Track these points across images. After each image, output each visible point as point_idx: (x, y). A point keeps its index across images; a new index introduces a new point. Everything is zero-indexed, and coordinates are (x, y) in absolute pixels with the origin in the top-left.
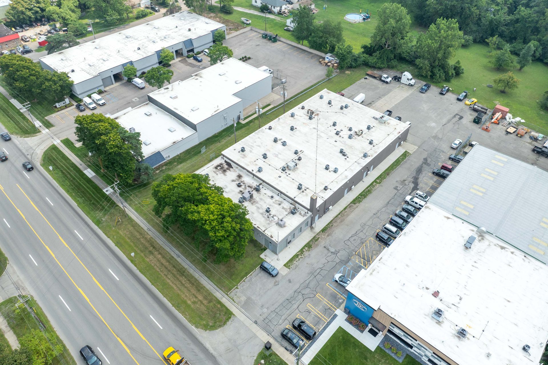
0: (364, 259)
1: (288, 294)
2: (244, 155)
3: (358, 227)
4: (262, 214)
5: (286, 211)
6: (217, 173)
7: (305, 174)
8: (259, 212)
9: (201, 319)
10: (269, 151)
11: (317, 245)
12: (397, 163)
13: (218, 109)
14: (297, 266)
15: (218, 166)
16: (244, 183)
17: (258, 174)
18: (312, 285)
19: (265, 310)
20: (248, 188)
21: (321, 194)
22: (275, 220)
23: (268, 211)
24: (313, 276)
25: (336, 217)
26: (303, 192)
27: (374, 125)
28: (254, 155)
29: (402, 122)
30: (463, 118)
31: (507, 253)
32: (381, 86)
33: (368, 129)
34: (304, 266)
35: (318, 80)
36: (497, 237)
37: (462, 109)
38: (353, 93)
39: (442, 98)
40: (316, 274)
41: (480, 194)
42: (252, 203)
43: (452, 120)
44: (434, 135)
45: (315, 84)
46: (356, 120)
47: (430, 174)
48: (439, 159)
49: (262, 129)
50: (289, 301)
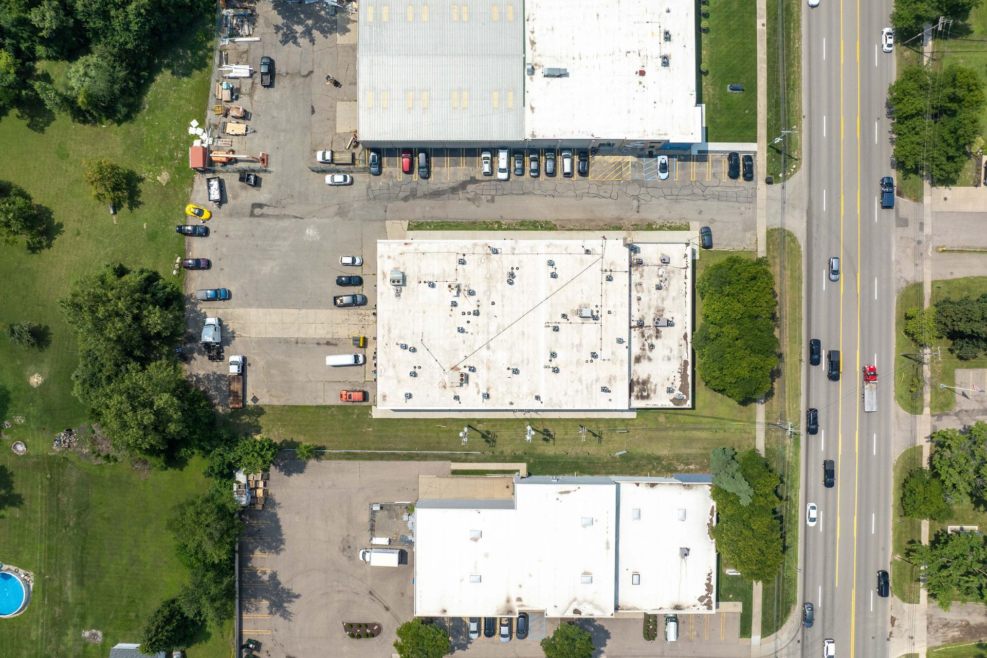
0: (621, 169)
1: (713, 204)
2: (610, 381)
3: (586, 200)
4: (667, 289)
5: (643, 270)
6: (653, 388)
7: (582, 290)
8: (667, 294)
9: (792, 250)
10: (578, 362)
11: (641, 220)
12: (443, 225)
13: (559, 496)
14: (680, 219)
15: (643, 398)
16: (644, 345)
17: (626, 339)
18: (688, 192)
20: (646, 336)
21: (599, 250)
22: (664, 270)
23: (659, 288)
24: (679, 197)
25: (590, 230)
26: (611, 271)
27: (417, 284)
28: (600, 371)
29: (379, 254)
30: (257, 201)
31: (536, 37)
32: (261, 363)
33: (432, 285)
34: (675, 213)
35: (324, 463)
36: (524, 53)
37: (231, 215)
38: (320, 386)
39: (220, 259)
40: (674, 197)
41: (465, 95)
42: (663, 311)
43: (276, 214)
44: (337, 218)
45: (340, 459)
46: (424, 312)
47: (432, 179)
48: (391, 184)
49: (545, 406)
50: (718, 198)
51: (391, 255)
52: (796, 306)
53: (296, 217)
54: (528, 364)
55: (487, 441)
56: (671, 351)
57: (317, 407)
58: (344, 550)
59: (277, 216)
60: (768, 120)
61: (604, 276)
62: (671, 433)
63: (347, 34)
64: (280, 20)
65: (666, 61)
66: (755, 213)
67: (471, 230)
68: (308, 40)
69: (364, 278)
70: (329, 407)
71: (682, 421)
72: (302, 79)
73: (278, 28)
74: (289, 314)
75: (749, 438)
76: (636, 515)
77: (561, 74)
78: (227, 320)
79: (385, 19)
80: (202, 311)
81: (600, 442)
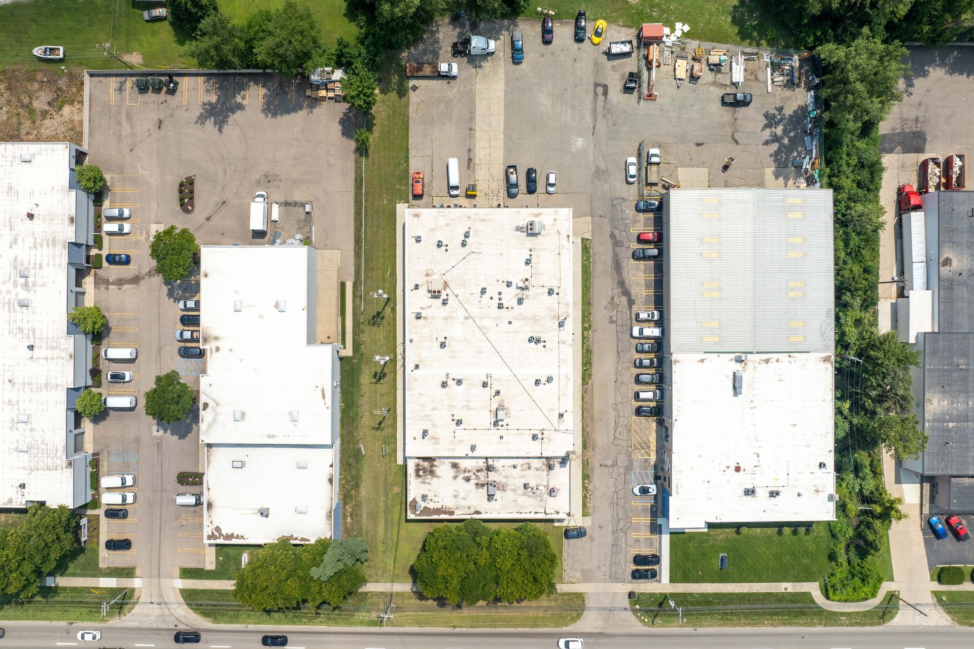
0: (643, 448)
1: (609, 540)
2: (433, 438)
3: (612, 414)
4: (524, 494)
5: (543, 471)
7: (523, 410)
8: (519, 495)
9: (564, 618)
10: (453, 406)
11: (593, 469)
12: (587, 273)
14: (594, 507)
15: (417, 471)
16: (469, 471)
17: (475, 454)
19: (604, 569)
20: (479, 474)
21: (563, 427)
22: (543, 491)
23: (526, 486)
24: (615, 505)
25: (583, 418)
26: (542, 439)
27: (529, 247)
28: (443, 429)
29: (558, 210)
30: (610, 90)
31: (773, 364)
32: (450, 94)
33: (528, 262)
34: (600, 501)
35: (352, 157)
36: (757, 353)
37: (596, 64)
38: (428, 152)
39: (552, 54)
40: (615, 501)
41: (716, 294)
42: (503, 490)
43: (598, 109)
44: (593, 168)
45: (356, 172)
46: (501, 255)
47: (632, 261)
48: (627, 221)
49: (409, 375)
50: (615, 545)
51: (558, 221)
52: (508, 622)
53: (594, 128)
54: (450, 357)
55: (374, 317)
56: (463, 499)
57: (407, 150)
58: (266, 176)
59: (596, 110)
60: (692, 594)
61: (537, 432)
62: (382, 498)
63: (773, 177)
64: (788, 111)
65: (750, 492)
66: (600, 581)
67: (583, 300)
68: (768, 138)
69: (535, 195)
70: (407, 161)
71: (394, 510)
72: (730, 134)
73: (780, 109)
74: (499, 123)
75: (377, 576)
76: (301, 465)
77: (736, 389)
78: (492, 60)
79: (790, 215)
80: (501, 36)
81: (373, 428)
